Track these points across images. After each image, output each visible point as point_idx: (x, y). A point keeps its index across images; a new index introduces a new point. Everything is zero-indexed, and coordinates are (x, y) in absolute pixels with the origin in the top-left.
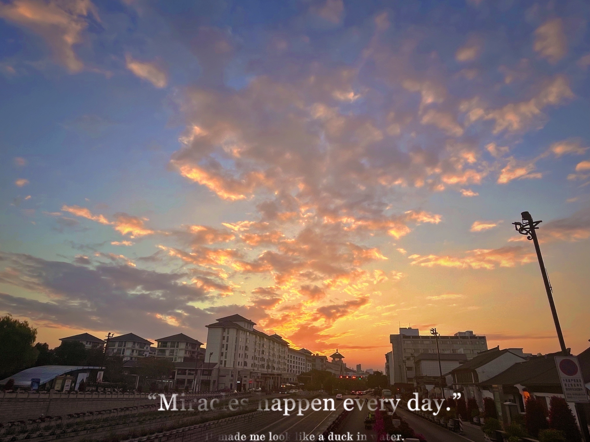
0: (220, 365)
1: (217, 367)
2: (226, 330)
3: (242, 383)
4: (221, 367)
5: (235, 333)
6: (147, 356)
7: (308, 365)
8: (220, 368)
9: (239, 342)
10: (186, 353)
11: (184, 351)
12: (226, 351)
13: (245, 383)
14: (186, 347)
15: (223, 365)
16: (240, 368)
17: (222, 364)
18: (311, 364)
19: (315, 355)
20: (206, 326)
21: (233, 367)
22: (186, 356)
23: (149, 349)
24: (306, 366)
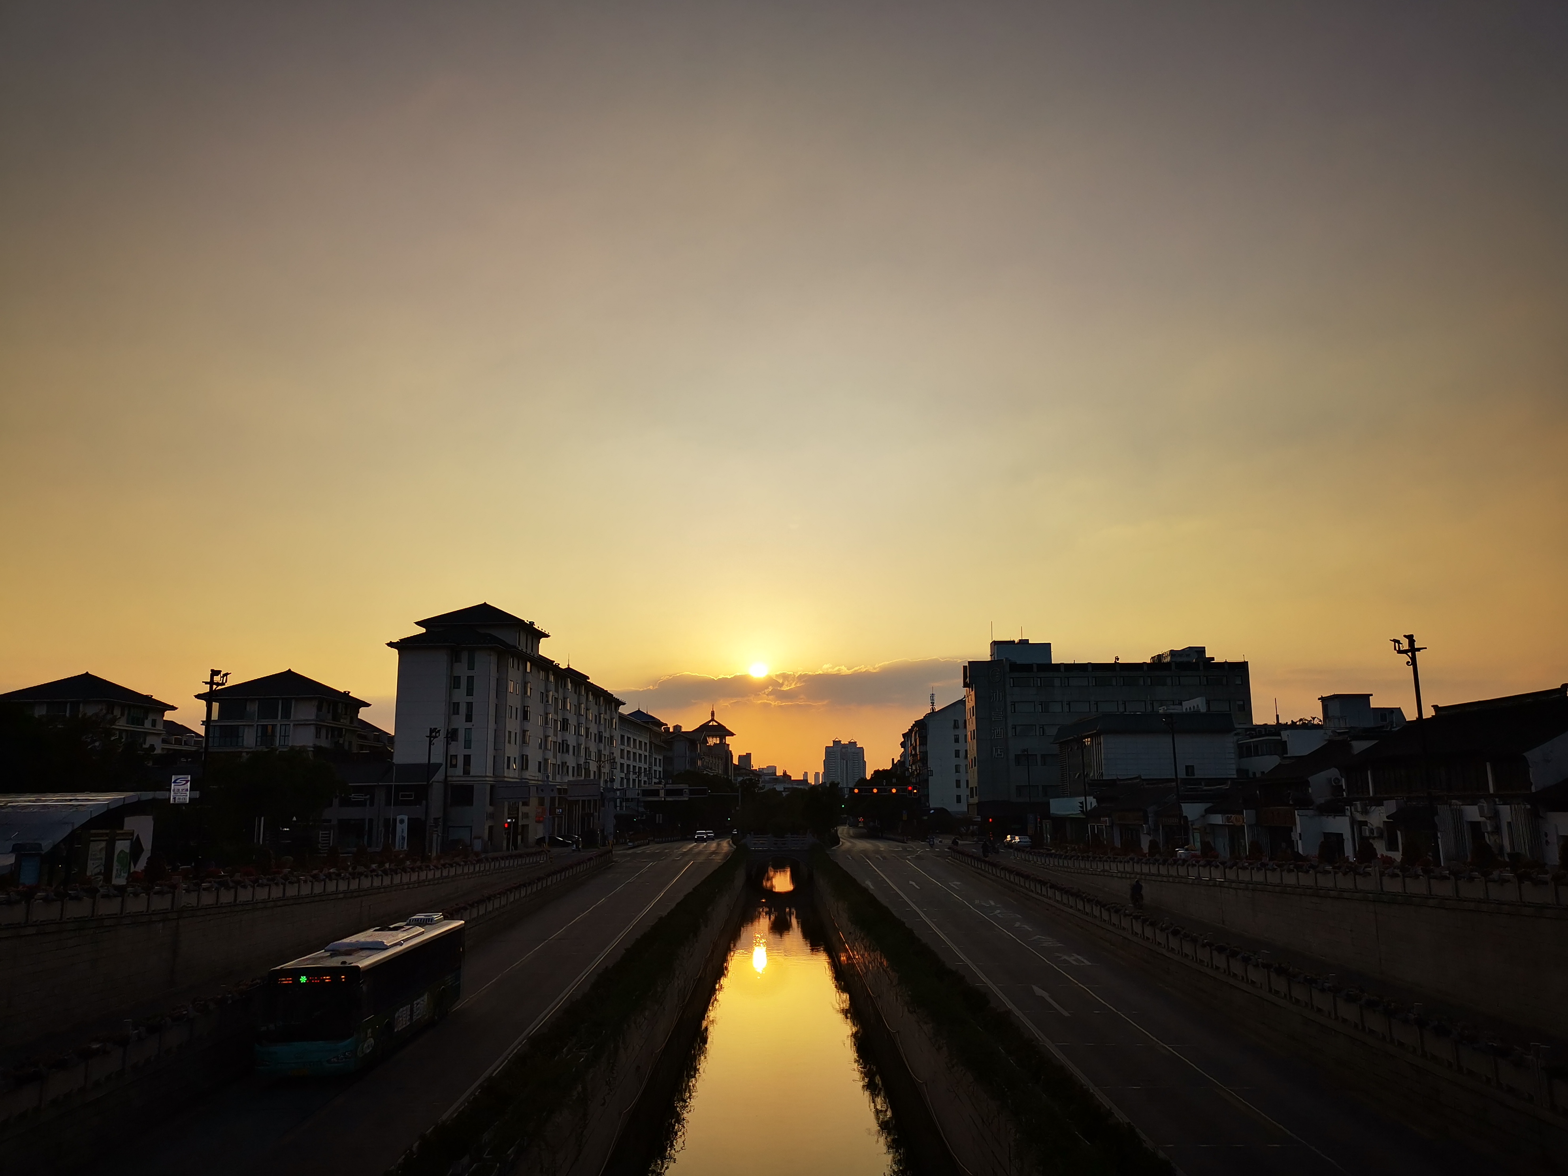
0: (451, 771)
1: (439, 776)
2: (465, 656)
3: (520, 824)
4: (452, 776)
5: (494, 668)
6: (158, 751)
7: (655, 759)
8: (449, 779)
9: (508, 694)
10: (318, 735)
11: (312, 729)
12: (469, 725)
13: (525, 822)
14: (317, 716)
15: (460, 770)
16: (511, 775)
17: (455, 766)
18: (661, 758)
19: (671, 730)
20: (391, 644)
21: (492, 775)
22: (318, 744)
23: (160, 726)
24: (650, 764)
